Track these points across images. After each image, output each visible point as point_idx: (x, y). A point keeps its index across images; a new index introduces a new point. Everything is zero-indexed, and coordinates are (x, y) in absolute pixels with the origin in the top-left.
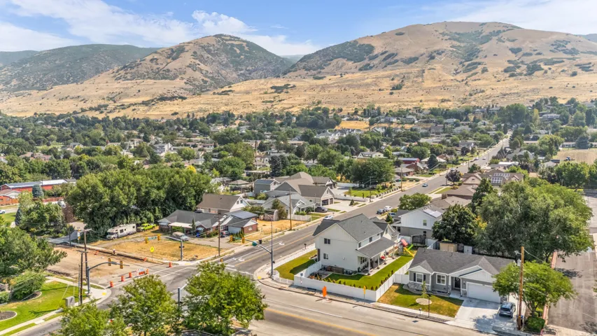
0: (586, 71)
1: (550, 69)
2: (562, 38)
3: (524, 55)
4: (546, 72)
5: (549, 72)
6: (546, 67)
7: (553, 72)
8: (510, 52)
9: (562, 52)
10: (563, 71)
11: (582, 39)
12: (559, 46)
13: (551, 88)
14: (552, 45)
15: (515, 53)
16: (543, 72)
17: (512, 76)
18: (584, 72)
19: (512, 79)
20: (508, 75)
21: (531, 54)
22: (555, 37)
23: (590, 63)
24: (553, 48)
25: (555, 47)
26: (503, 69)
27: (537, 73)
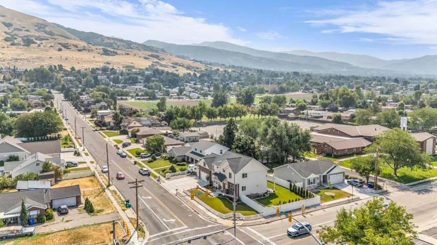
0: (68, 49)
1: (42, 43)
2: (41, 22)
3: (16, 29)
4: (39, 45)
5: (42, 46)
6: (39, 42)
7: (44, 46)
8: (3, 25)
9: (43, 32)
10: (51, 46)
11: (54, 26)
12: (40, 27)
13: (51, 58)
14: (36, 26)
15: (8, 27)
16: (37, 45)
17: (13, 44)
18: (66, 49)
19: (13, 47)
20: (9, 43)
21: (21, 30)
22: (35, 21)
23: (68, 44)
24: (36, 28)
25: (38, 27)
26: (3, 38)
27: (32, 45)
